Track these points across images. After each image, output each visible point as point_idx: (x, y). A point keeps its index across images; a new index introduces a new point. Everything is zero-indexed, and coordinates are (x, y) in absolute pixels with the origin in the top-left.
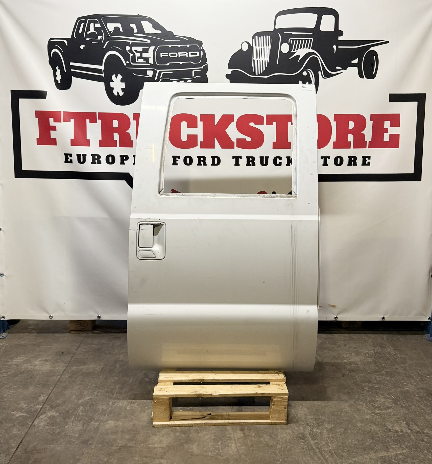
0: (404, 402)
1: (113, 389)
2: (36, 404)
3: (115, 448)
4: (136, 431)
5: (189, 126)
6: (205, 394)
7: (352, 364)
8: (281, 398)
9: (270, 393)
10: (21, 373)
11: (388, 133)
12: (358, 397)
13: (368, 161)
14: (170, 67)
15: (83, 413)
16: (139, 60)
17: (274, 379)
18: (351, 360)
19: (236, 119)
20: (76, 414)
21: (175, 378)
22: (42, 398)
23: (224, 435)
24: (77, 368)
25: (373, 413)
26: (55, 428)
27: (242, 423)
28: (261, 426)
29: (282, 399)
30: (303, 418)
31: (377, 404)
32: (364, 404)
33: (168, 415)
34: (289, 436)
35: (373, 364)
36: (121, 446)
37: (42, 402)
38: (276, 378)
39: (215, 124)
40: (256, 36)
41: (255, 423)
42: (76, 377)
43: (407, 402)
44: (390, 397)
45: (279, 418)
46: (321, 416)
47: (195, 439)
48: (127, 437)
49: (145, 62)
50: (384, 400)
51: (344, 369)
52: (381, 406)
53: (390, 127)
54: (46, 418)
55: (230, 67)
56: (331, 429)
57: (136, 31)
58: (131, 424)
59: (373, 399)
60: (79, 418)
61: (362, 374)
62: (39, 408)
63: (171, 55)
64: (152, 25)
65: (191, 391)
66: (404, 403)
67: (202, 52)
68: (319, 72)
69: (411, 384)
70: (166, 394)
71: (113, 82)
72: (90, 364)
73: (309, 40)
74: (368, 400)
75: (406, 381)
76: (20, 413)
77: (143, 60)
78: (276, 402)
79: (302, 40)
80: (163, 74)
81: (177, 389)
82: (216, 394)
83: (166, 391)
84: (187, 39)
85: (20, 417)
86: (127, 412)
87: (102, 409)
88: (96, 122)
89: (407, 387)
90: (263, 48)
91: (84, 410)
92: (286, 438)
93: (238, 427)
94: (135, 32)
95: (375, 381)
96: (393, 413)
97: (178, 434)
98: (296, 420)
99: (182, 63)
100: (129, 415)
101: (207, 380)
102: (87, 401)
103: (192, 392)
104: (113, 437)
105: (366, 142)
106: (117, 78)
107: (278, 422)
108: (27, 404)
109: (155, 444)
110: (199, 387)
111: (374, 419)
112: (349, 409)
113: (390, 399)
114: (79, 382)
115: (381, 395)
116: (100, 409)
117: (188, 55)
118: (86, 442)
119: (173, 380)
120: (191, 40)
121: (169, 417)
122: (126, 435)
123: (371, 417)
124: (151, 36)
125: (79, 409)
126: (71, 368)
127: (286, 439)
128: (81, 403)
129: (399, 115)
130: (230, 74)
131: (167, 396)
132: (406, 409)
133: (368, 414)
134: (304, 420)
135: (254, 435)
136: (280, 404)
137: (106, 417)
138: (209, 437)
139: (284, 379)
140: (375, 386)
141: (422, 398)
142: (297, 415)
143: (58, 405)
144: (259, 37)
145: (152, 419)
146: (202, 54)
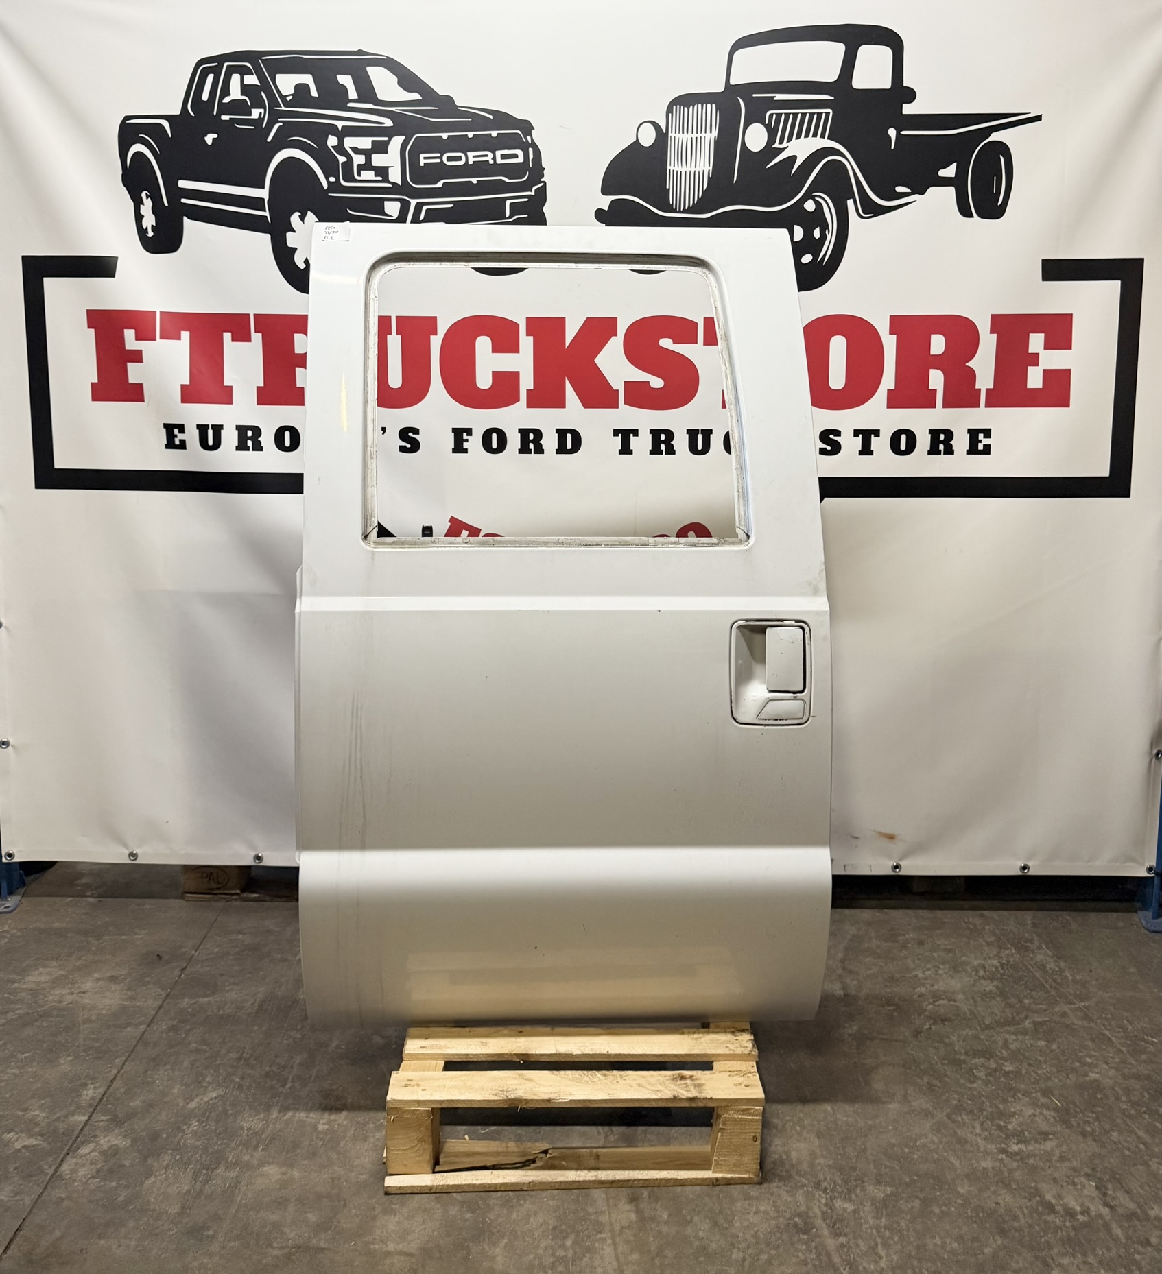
0: (1088, 1117)
1: (284, 1067)
2: (72, 1108)
3: (275, 1252)
4: (339, 1201)
5: (495, 350)
6: (531, 1100)
7: (941, 999)
8: (744, 1112)
9: (711, 1098)
10: (41, 1016)
11: (1038, 365)
12: (959, 1101)
13: (986, 441)
14: (447, 191)
15: (198, 1140)
16: (362, 172)
17: (724, 1053)
18: (936, 987)
19: (622, 329)
20: (179, 1143)
21: (448, 1048)
22: (90, 1093)
23: (582, 1214)
24: (192, 1002)
25: (1003, 1151)
26: (116, 1188)
27: (636, 1183)
28: (688, 1189)
29: (745, 1115)
30: (805, 1166)
31: (1012, 1122)
32: (977, 1124)
33: (428, 1157)
34: (764, 1221)
35: (998, 999)
36: (293, 1247)
37: (91, 1105)
38: (730, 1050)
39: (567, 344)
40: (678, 106)
41: (672, 1181)
42: (189, 1030)
43: (1097, 1119)
44: (1048, 1101)
45: (736, 1167)
46: (854, 1160)
47: (500, 1226)
48: (312, 1217)
49: (380, 178)
50: (1033, 1111)
51: (919, 1015)
52: (1023, 1131)
53: (1045, 349)
54: (96, 1154)
55: (605, 191)
56: (885, 1202)
57: (353, 94)
58: (326, 1176)
59: (999, 1108)
60: (186, 1158)
61: (967, 1030)
62: (80, 1122)
63: (449, 159)
64: (395, 79)
65: (492, 1090)
66: (1088, 1122)
67: (531, 150)
68: (848, 201)
69: (1107, 1063)
70: (421, 1099)
71: (294, 231)
72: (228, 991)
73: (821, 114)
74: (987, 1111)
75: (1093, 1053)
76: (25, 1139)
77: (373, 173)
78: (728, 1123)
79: (804, 115)
80: (427, 210)
81: (452, 1083)
82: (560, 1100)
83: (423, 1090)
84: (491, 117)
85: (23, 1151)
86: (317, 1138)
87: (249, 1129)
88: (248, 339)
89: (1096, 1070)
90: (697, 138)
91: (200, 1130)
92: (756, 1229)
93: (624, 1192)
94: (350, 98)
95: (1005, 1053)
96: (1057, 1153)
97: (454, 1211)
98: (787, 1171)
99: (478, 181)
100: (322, 1149)
101: (537, 1055)
102: (211, 1102)
103: (494, 1092)
104: (275, 1217)
105: (980, 390)
106: (303, 222)
107: (735, 1178)
108: (47, 1110)
109: (389, 1243)
110: (515, 1079)
111: (1005, 1169)
112: (936, 1140)
113: (1048, 1109)
114: (194, 1045)
115: (1023, 1095)
116: (246, 1129)
117: (494, 158)
118: (196, 1232)
119: (442, 1054)
120: (502, 119)
121: (430, 1159)
122: (310, 1212)
123: (998, 1164)
124: (393, 109)
125: (188, 1128)
126: (178, 1003)
127: (758, 1231)
128: (195, 1108)
129: (1069, 318)
130: (606, 209)
131: (425, 1105)
132: (1095, 1140)
133: (988, 1153)
134: (809, 1170)
135: (666, 1217)
136: (741, 1129)
137: (259, 1154)
138: (541, 1221)
139: (753, 1053)
140: (1006, 1066)
141: (1140, 1105)
142: (787, 1155)
143: (132, 1115)
144: (686, 109)
145: (384, 1163)
146: (531, 157)
